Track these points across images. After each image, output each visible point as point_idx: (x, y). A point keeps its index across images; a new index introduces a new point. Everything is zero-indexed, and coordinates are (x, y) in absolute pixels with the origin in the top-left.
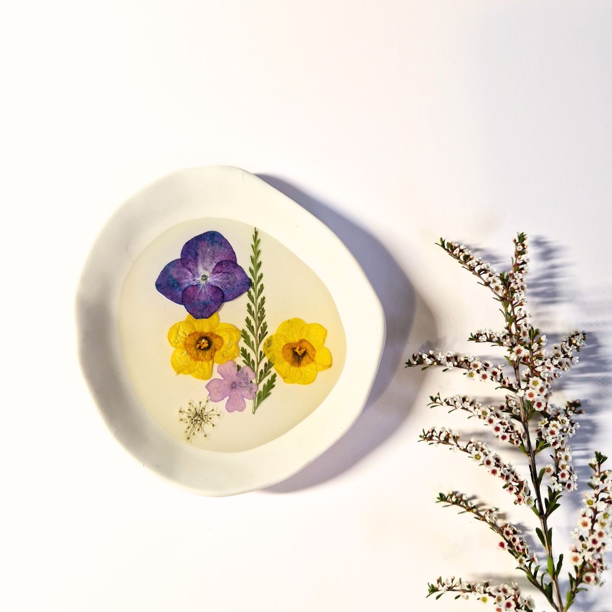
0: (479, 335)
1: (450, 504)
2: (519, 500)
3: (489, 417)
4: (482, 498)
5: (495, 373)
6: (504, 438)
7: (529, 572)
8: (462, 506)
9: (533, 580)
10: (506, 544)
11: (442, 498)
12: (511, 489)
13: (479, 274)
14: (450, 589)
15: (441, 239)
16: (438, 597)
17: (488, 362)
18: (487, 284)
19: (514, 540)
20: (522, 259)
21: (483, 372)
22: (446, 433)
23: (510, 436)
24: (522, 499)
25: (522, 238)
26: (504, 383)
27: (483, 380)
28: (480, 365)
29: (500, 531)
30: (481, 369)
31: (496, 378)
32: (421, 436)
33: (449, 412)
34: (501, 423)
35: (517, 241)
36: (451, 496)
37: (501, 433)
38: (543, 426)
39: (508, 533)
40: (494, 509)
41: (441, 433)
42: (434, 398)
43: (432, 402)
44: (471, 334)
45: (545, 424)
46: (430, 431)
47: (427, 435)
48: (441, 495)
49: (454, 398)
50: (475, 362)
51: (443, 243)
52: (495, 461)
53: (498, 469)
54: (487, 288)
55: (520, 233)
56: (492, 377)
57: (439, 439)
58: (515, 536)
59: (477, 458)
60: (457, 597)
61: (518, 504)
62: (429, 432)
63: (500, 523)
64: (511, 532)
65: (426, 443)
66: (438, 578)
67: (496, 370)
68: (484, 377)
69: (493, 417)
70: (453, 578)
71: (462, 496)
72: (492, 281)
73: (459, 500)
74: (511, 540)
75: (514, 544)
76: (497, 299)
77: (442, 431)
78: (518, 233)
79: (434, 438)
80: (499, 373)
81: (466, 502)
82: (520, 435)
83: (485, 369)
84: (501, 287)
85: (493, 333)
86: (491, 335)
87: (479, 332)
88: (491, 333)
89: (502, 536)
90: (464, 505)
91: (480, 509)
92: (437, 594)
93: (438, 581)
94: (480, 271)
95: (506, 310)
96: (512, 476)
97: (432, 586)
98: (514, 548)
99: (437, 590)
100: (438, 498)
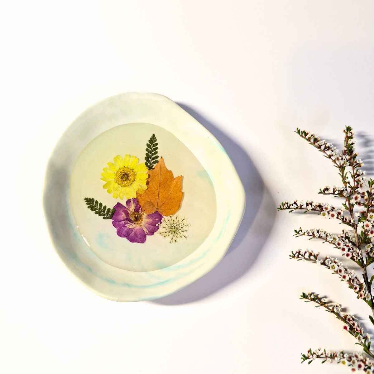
0: (327, 189)
1: (309, 300)
2: (361, 296)
3: (338, 241)
4: (331, 298)
5: (339, 213)
6: (348, 255)
7: (364, 345)
8: (317, 302)
9: (368, 351)
10: (348, 327)
11: (304, 296)
12: (356, 288)
13: (324, 151)
14: (318, 357)
15: (298, 129)
16: (310, 363)
17: (334, 207)
18: (330, 157)
19: (354, 324)
20: (351, 141)
21: (331, 213)
22: (309, 253)
23: (352, 254)
24: (363, 295)
25: (349, 129)
26: (346, 219)
27: (332, 218)
29: (344, 319)
30: (330, 210)
31: (341, 217)
32: (290, 256)
33: (309, 240)
34: (345, 245)
35: (346, 131)
36: (311, 295)
37: (346, 252)
38: (369, 249)
39: (349, 320)
40: (338, 305)
41: (306, 252)
42: (298, 231)
43: (296, 234)
44: (320, 190)
45: (371, 247)
46: (298, 251)
47: (295, 254)
48: (304, 294)
49: (313, 230)
50: (326, 206)
51: (299, 131)
52: (345, 270)
53: (347, 275)
54: (330, 159)
56: (338, 216)
57: (304, 257)
58: (354, 322)
59: (333, 268)
60: (323, 362)
61: (360, 298)
62: (297, 253)
63: (342, 314)
64: (351, 319)
65: (296, 260)
66: (309, 349)
67: (340, 211)
68: (333, 216)
69: (340, 242)
70: (319, 349)
71: (318, 295)
72: (334, 154)
73: (316, 299)
74: (352, 324)
75: (354, 327)
76: (337, 167)
78: (346, 126)
79: (300, 256)
80: (342, 213)
81: (320, 299)
82: (358, 253)
83: (332, 210)
84: (340, 158)
85: (336, 188)
86: (334, 189)
87: (326, 188)
88: (334, 188)
89: (346, 322)
90: (319, 302)
91: (329, 305)
92: (308, 360)
93: (309, 352)
94: (325, 149)
95: (343, 174)
96: (356, 280)
97: (304, 356)
98: (354, 330)
99: (308, 358)
100: (301, 296)
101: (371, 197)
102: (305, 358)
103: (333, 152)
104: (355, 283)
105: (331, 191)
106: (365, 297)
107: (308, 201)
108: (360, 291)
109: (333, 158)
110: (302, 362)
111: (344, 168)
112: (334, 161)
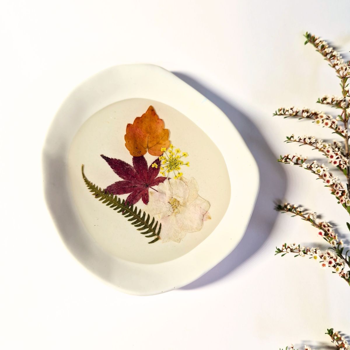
0: (325, 99)
2: (342, 201)
3: (327, 148)
5: (333, 122)
6: (335, 163)
8: (293, 212)
10: (323, 233)
12: (337, 194)
13: (329, 59)
14: (292, 250)
15: (307, 33)
16: (283, 255)
17: (330, 116)
18: (334, 66)
19: (328, 230)
21: (325, 121)
22: (297, 157)
23: (340, 162)
24: (344, 201)
26: (339, 129)
27: (326, 126)
28: (325, 117)
29: (320, 226)
30: (325, 119)
31: (335, 126)
32: (278, 159)
33: (300, 146)
34: (334, 153)
37: (334, 160)
39: (324, 226)
40: (314, 213)
41: (294, 157)
43: (288, 140)
44: (319, 99)
50: (321, 114)
52: (330, 175)
53: (331, 180)
54: (334, 69)
56: (332, 125)
57: (292, 161)
59: (318, 172)
60: (296, 256)
61: (340, 204)
62: (285, 157)
63: (318, 221)
64: (326, 226)
66: (284, 244)
67: (334, 120)
68: (327, 124)
69: (330, 149)
70: (294, 244)
72: (339, 64)
74: (327, 231)
76: (339, 77)
79: (288, 160)
80: (336, 123)
82: (346, 162)
83: (327, 119)
84: (344, 68)
85: (334, 97)
86: (332, 99)
87: (324, 97)
88: (333, 97)
89: (321, 228)
90: (295, 212)
92: (282, 253)
93: (283, 246)
94: (331, 57)
95: (344, 85)
96: (339, 186)
97: (279, 249)
98: (328, 236)
99: (282, 251)
102: (280, 251)
103: (338, 61)
104: (338, 188)
105: (329, 100)
106: (346, 202)
107: (304, 108)
108: (341, 196)
109: (337, 67)
110: (275, 255)
111: (346, 79)
112: (338, 71)
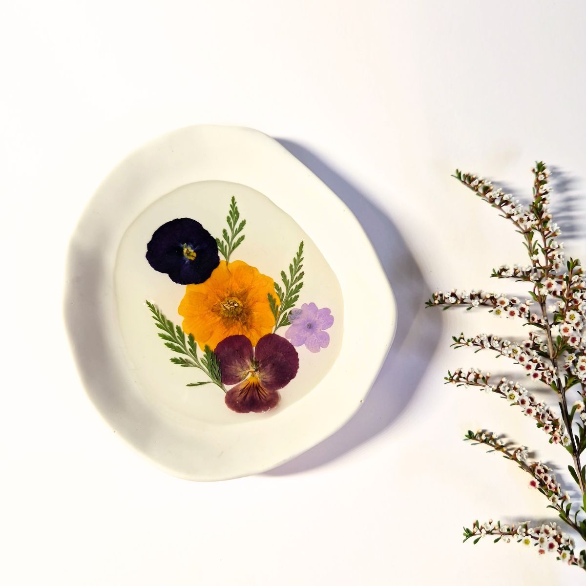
0: (504, 270)
1: (478, 442)
2: (556, 438)
3: (520, 355)
4: (511, 437)
5: (523, 310)
6: (535, 375)
7: (562, 510)
8: (491, 445)
9: (566, 518)
10: (538, 483)
11: (471, 435)
12: (547, 428)
13: (500, 207)
14: (488, 533)
15: (457, 171)
16: (476, 542)
17: (515, 299)
18: (509, 216)
19: (546, 478)
20: (544, 189)
21: (510, 309)
22: (475, 374)
23: (543, 373)
24: (558, 438)
25: (541, 167)
26: (533, 319)
27: (511, 317)
28: (507, 303)
29: (532, 470)
30: (508, 306)
31: (525, 315)
32: (446, 378)
33: (476, 352)
34: (531, 360)
35: (536, 170)
36: (481, 434)
37: (532, 371)
38: (571, 362)
39: (539, 472)
40: (523, 448)
41: (469, 374)
42: (458, 338)
43: (455, 342)
44: (494, 270)
45: (573, 359)
46: (458, 372)
47: (453, 376)
48: (470, 433)
49: (481, 337)
50: (502, 299)
51: (460, 174)
52: (530, 400)
53: (533, 408)
54: (509, 221)
55: (539, 162)
56: (521, 314)
57: (467, 380)
58: (547, 475)
59: (511, 398)
60: (496, 541)
61: (554, 443)
62: (455, 374)
63: (529, 462)
65: (453, 385)
66: (475, 522)
67: (524, 306)
68: (512, 314)
69: (523, 355)
70: (491, 521)
71: (492, 434)
72: (516, 213)
73: (488, 439)
74: (543, 479)
75: (546, 483)
76: (520, 232)
77: (470, 372)
78: (536, 162)
79: (460, 379)
80: (527, 309)
81: (494, 440)
82: (552, 372)
83: (512, 305)
84: (525, 218)
85: (518, 267)
86: (515, 270)
87: (502, 268)
88: (516, 267)
89: (534, 475)
91: (509, 447)
92: (474, 538)
93: (474, 525)
94: (501, 203)
95: (530, 243)
96: (547, 415)
97: (468, 531)
98: (545, 487)
99: (473, 534)
100: (466, 436)
101: (571, 287)
102: (469, 534)
103: (513, 210)
104: (546, 419)
105: (511, 272)
106: (561, 441)
107: (473, 291)
108: (554, 431)
109: (515, 218)
110: (464, 541)
111: (531, 235)
112: (516, 223)
